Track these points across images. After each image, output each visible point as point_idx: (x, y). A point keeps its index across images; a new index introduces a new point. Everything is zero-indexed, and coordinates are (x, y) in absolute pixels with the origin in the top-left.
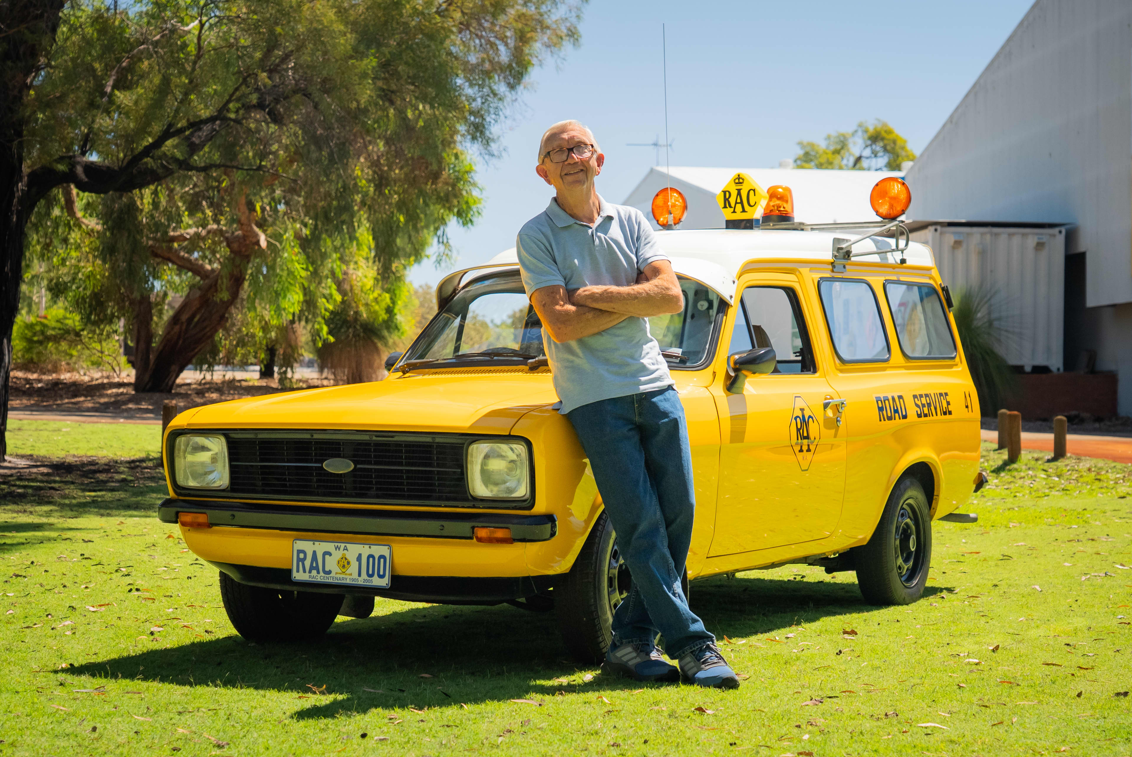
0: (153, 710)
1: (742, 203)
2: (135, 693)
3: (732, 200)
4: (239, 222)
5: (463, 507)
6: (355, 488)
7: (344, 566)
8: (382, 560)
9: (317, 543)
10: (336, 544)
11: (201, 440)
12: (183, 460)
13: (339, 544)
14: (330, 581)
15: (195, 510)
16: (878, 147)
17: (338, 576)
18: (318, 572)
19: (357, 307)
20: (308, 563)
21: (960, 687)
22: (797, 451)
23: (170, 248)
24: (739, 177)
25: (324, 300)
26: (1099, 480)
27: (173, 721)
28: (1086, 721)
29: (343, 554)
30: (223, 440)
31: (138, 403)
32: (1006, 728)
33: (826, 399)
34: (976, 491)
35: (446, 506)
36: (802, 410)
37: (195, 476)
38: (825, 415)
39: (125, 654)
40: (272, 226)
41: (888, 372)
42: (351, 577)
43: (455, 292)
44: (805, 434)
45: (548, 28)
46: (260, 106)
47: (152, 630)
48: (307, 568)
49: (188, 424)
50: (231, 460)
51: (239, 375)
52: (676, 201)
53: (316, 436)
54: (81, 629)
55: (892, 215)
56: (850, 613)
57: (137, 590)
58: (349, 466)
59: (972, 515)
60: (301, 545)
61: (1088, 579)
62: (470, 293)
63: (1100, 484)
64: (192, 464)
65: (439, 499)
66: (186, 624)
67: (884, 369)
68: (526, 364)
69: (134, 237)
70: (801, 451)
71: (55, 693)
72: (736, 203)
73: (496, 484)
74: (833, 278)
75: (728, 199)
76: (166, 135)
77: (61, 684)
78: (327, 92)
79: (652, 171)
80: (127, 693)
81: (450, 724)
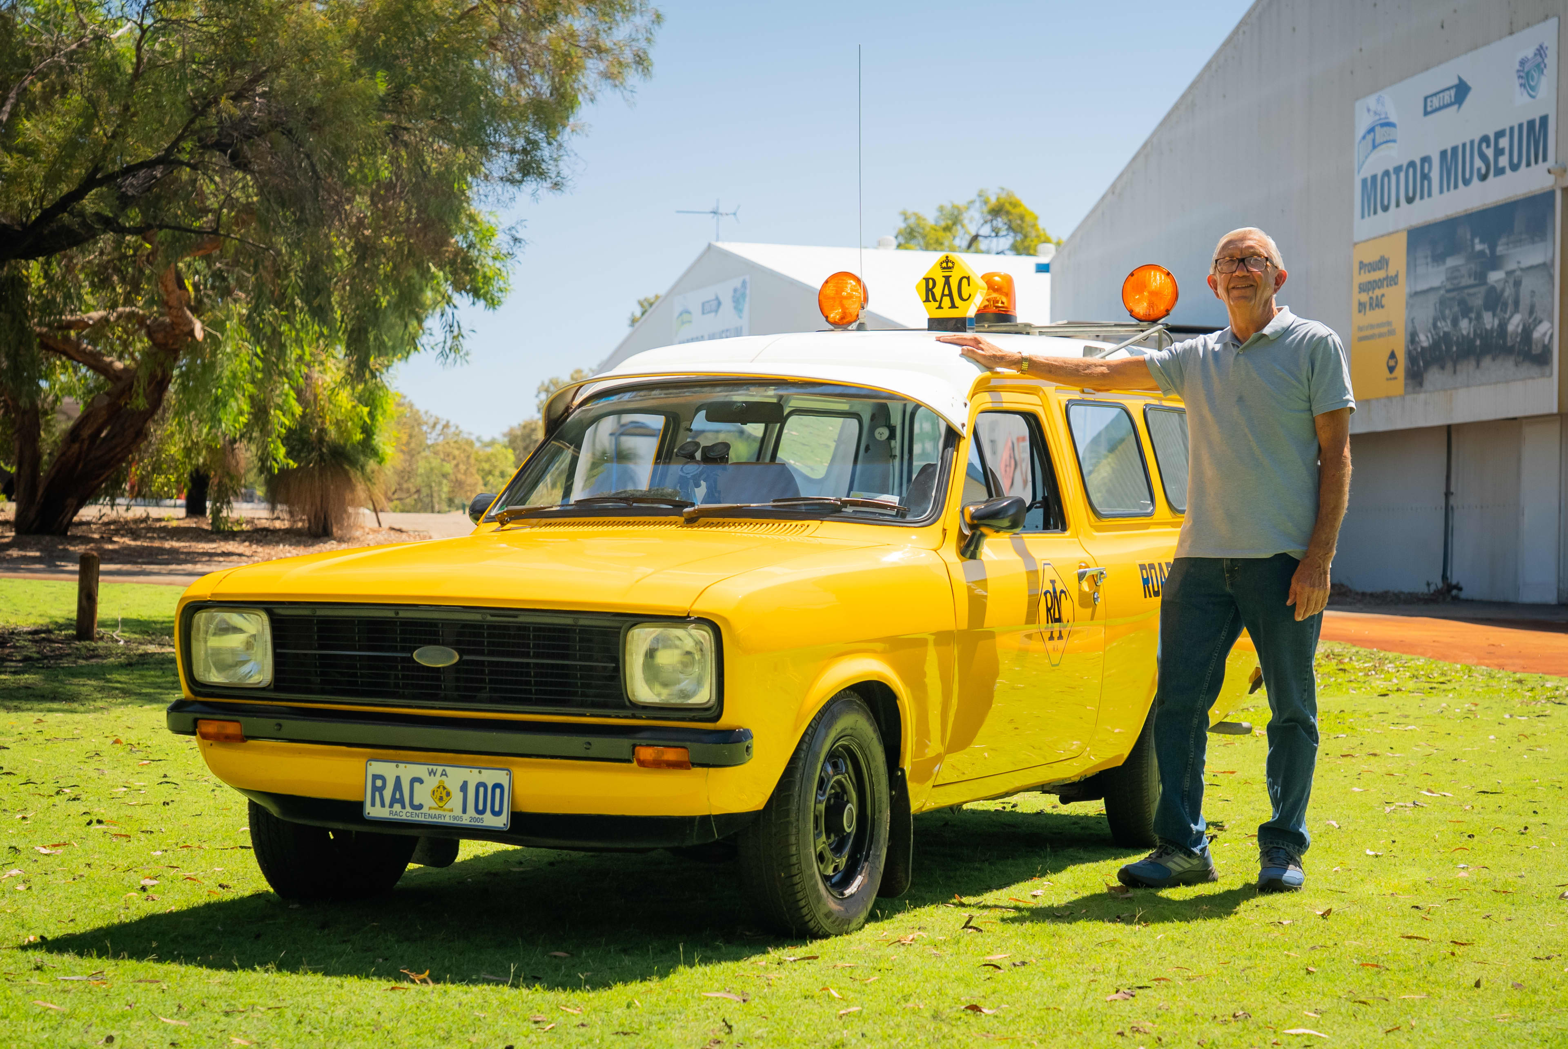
0: (187, 1008)
1: (950, 295)
2: (151, 982)
3: (938, 292)
4: (164, 304)
5: (618, 717)
6: (458, 688)
7: (441, 799)
8: (498, 791)
9: (402, 766)
10: (430, 767)
11: (235, 618)
12: (202, 643)
13: (435, 768)
14: (421, 819)
15: (222, 717)
16: (1000, 222)
17: (433, 812)
18: (403, 807)
19: (323, 423)
20: (388, 794)
21: (1309, 972)
22: (1046, 639)
23: (67, 338)
24: (947, 260)
25: (279, 413)
26: (1344, 670)
27: (220, 1026)
28: (1510, 1024)
29: (440, 782)
30: (265, 617)
31: (22, 547)
32: (1407, 1036)
33: (1080, 567)
34: (1252, 691)
35: (592, 716)
36: (1053, 582)
37: (222, 667)
38: (1080, 590)
39: (116, 921)
40: (210, 310)
41: (1151, 530)
42: (452, 814)
43: (567, 411)
44: (1057, 616)
45: (607, 51)
46: (220, 146)
47: (143, 883)
48: (387, 801)
49: (213, 595)
50: (276, 645)
51: (155, 512)
52: (852, 290)
53: (402, 614)
54: (37, 882)
55: (1153, 317)
56: (1104, 859)
57: (99, 822)
58: (453, 657)
59: (1245, 724)
60: (377, 768)
61: (1394, 811)
62: (591, 414)
63: (1347, 677)
64: (217, 652)
65: (582, 705)
66: (188, 874)
67: (1146, 526)
68: (681, 515)
69: (20, 322)
70: (1051, 638)
71: (32, 981)
72: (943, 295)
73: (665, 685)
74: (1083, 400)
75: (931, 290)
76: (88, 183)
77: (38, 968)
78: (316, 129)
79: (710, 246)
80: (140, 981)
81: (627, 1030)
